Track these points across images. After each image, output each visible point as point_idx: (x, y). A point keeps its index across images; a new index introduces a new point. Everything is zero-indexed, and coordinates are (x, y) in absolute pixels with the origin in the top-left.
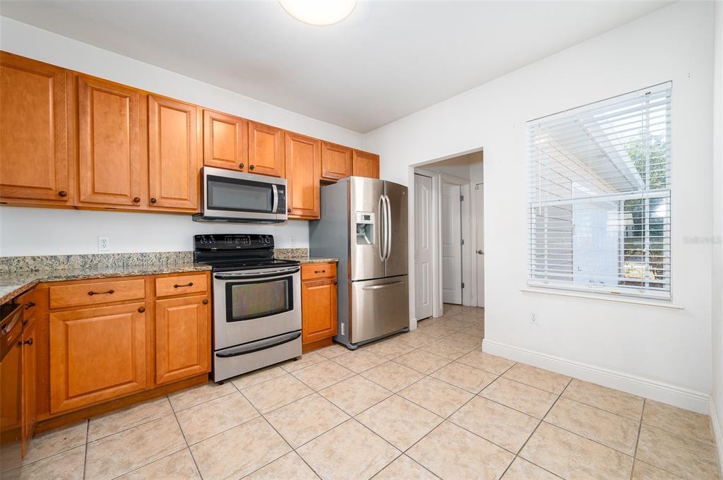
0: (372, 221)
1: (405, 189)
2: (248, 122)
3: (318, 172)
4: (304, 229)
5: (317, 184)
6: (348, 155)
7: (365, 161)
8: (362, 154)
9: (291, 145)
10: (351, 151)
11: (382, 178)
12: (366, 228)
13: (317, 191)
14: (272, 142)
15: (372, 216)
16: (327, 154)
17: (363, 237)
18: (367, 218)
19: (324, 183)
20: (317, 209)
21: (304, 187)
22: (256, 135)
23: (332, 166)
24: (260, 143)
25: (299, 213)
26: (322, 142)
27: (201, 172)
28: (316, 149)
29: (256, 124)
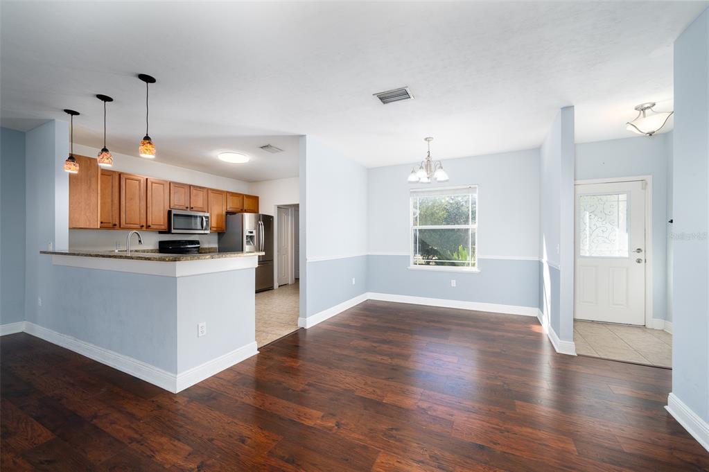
0: (254, 234)
1: (272, 217)
2: (190, 186)
3: (224, 208)
4: (215, 238)
5: (224, 213)
6: (241, 198)
7: (251, 200)
8: (248, 197)
9: (211, 195)
10: (243, 195)
11: (260, 213)
12: (251, 237)
13: (224, 218)
14: (201, 195)
15: (254, 232)
16: (230, 198)
17: (249, 242)
18: (251, 232)
19: (228, 213)
20: (224, 228)
21: (218, 215)
22: (194, 192)
23: (232, 205)
24: (196, 195)
25: (215, 229)
26: (227, 192)
27: (170, 212)
28: (224, 196)
29: (194, 186)
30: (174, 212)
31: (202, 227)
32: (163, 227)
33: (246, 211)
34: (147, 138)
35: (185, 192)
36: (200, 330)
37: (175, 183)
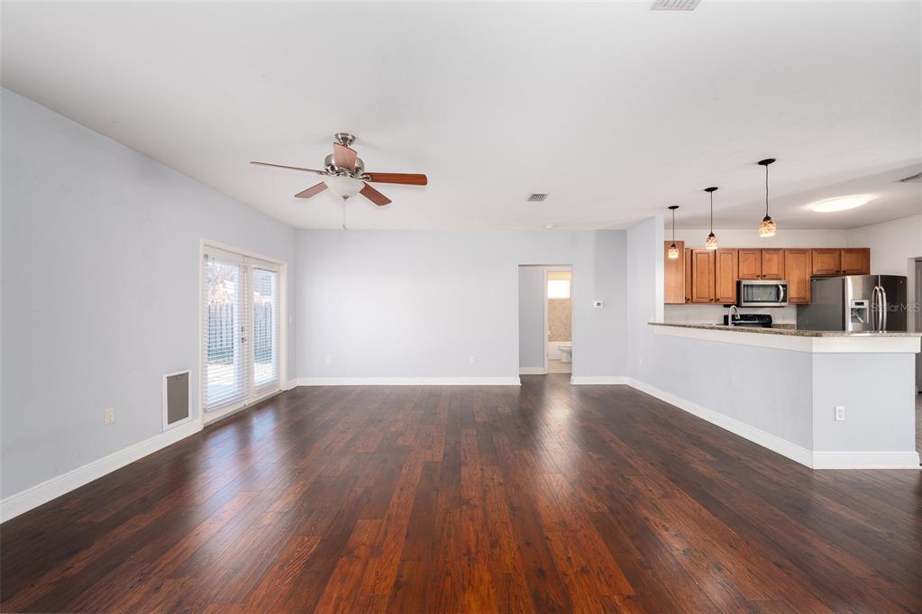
0: (866, 306)
1: (904, 278)
2: (761, 250)
3: (808, 271)
4: (793, 311)
5: (808, 278)
6: (836, 254)
7: (855, 255)
8: (849, 251)
9: (789, 256)
10: (840, 250)
11: (873, 272)
12: (861, 312)
13: (808, 285)
14: (776, 258)
15: (866, 303)
16: (817, 257)
17: (856, 317)
18: (861, 304)
19: (814, 278)
20: (807, 298)
21: (799, 282)
22: (766, 256)
23: (820, 265)
24: (770, 260)
25: (795, 300)
26: (813, 249)
27: (739, 284)
28: (808, 256)
29: (767, 250)
30: (744, 282)
31: (778, 299)
32: (732, 301)
33: (846, 273)
34: (767, 218)
35: (756, 259)
36: (837, 414)
37: (743, 250)
